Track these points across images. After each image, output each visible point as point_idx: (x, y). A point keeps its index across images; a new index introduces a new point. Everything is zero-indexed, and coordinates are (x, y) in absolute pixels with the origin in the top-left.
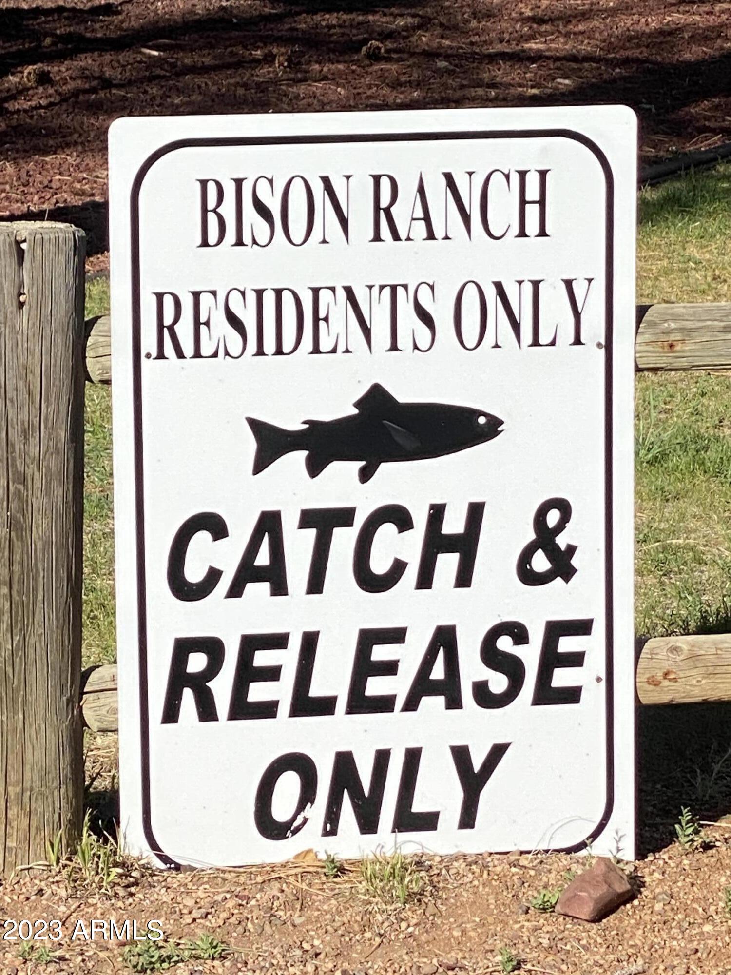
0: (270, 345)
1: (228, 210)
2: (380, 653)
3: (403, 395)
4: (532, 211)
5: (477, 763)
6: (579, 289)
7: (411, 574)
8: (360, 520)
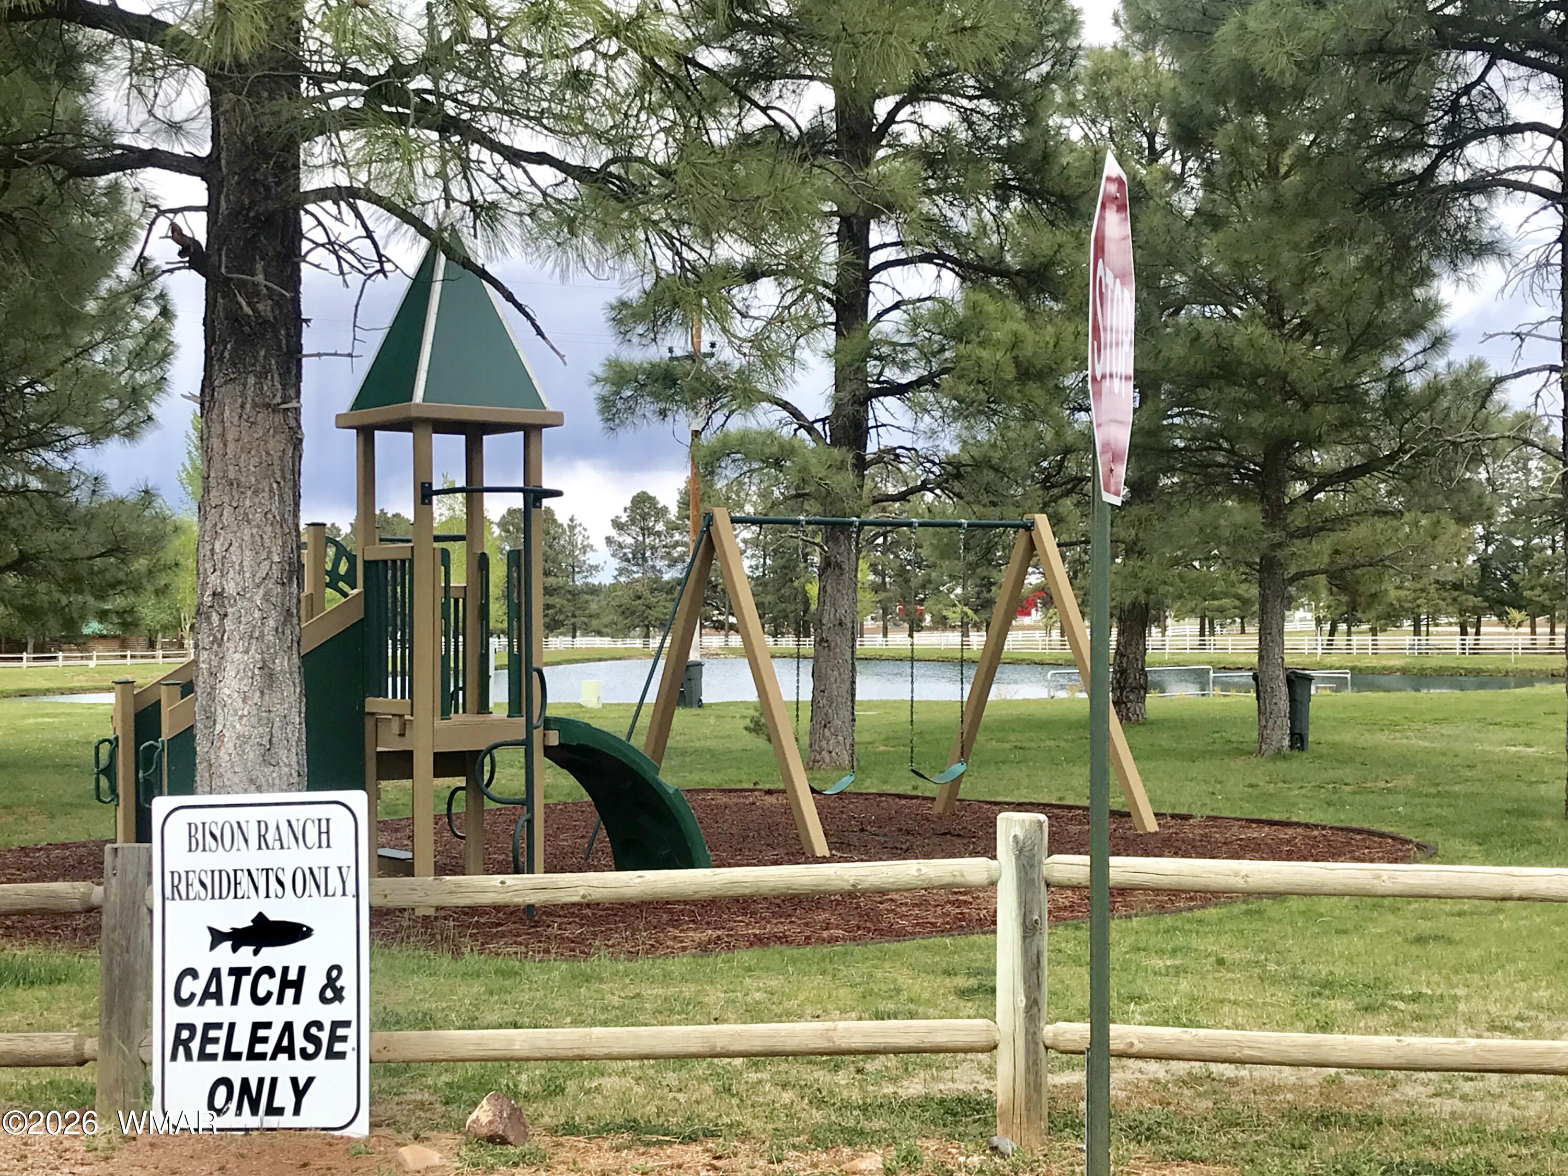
0: (217, 895)
1: (200, 836)
2: (261, 1033)
3: (272, 916)
4: (324, 836)
5: (301, 1084)
6: (344, 870)
7: (274, 998)
8: (253, 972)
